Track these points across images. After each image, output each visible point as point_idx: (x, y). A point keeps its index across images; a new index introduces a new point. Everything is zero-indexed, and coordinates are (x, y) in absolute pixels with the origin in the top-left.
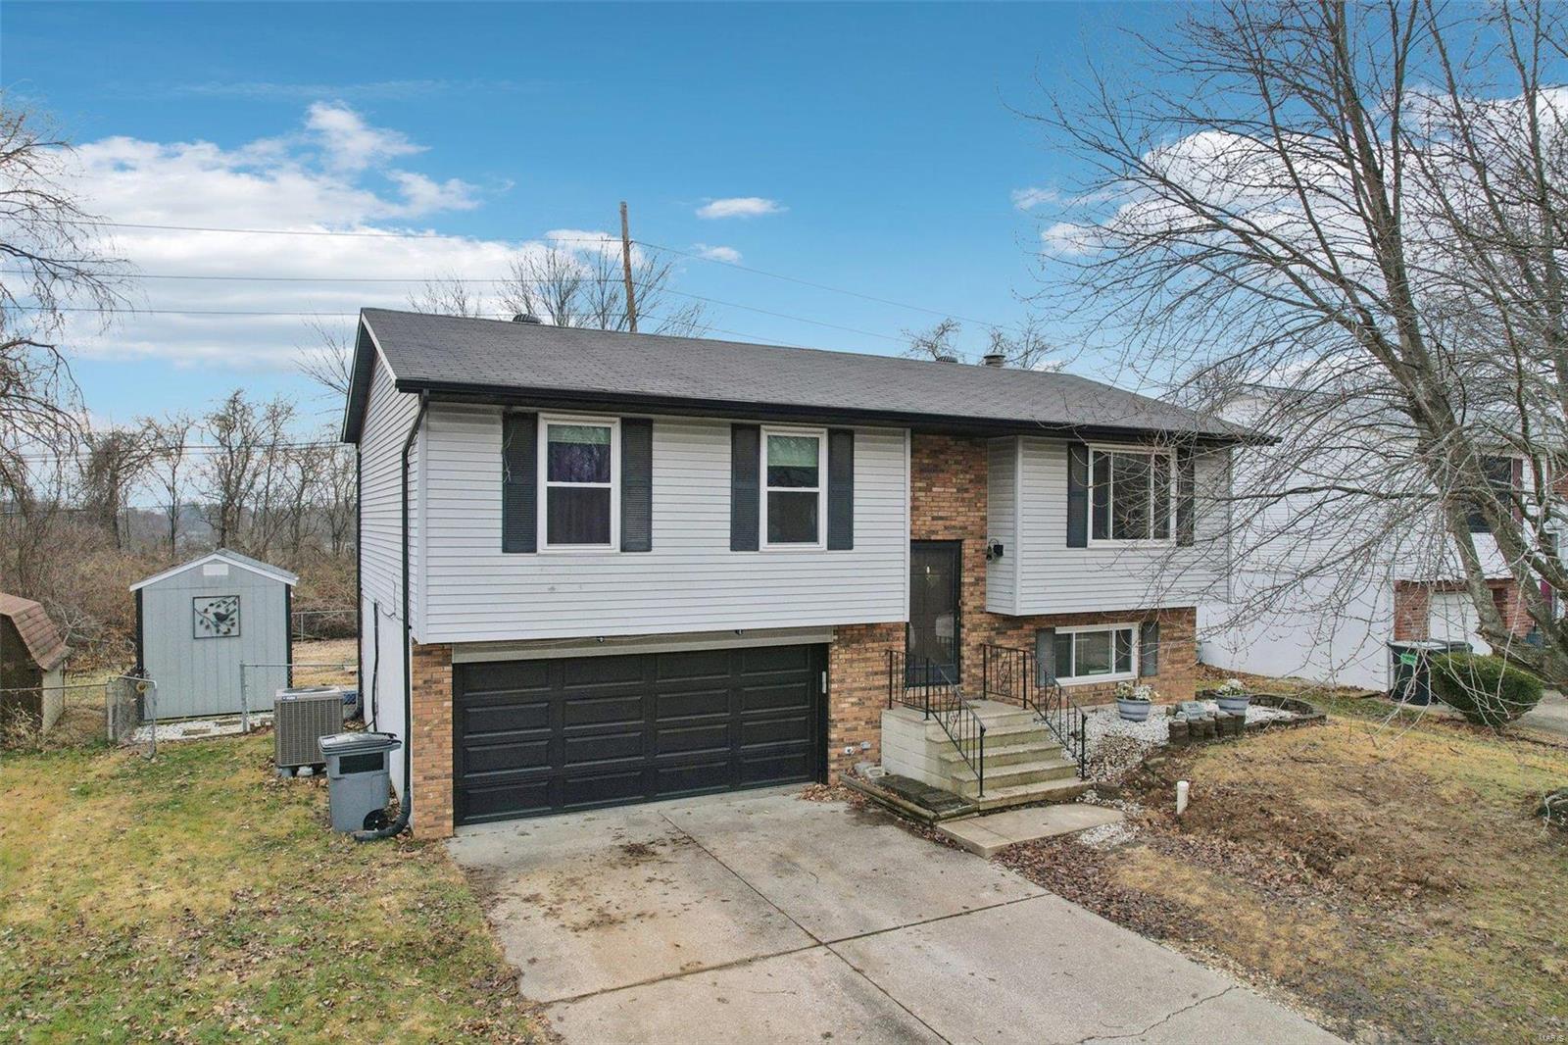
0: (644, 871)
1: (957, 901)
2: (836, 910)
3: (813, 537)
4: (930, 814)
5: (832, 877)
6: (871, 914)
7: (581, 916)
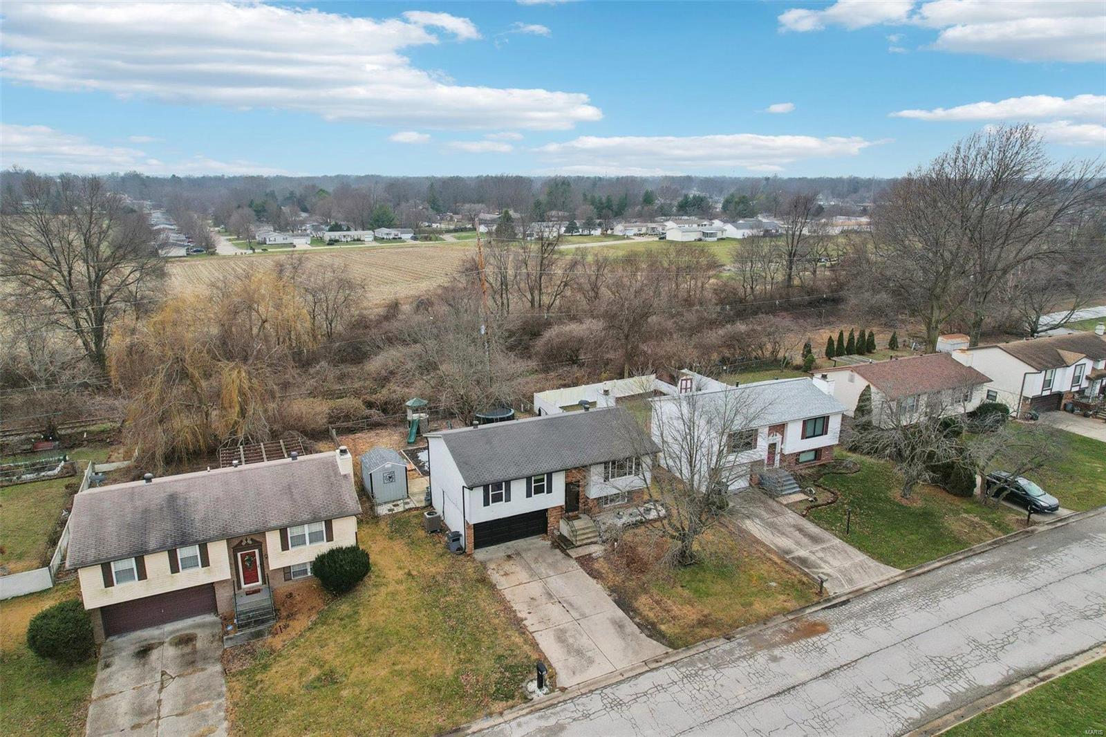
0: (511, 562)
1: (564, 570)
2: (544, 572)
3: (544, 492)
4: (565, 548)
5: (544, 564)
6: (550, 573)
7: (503, 573)
